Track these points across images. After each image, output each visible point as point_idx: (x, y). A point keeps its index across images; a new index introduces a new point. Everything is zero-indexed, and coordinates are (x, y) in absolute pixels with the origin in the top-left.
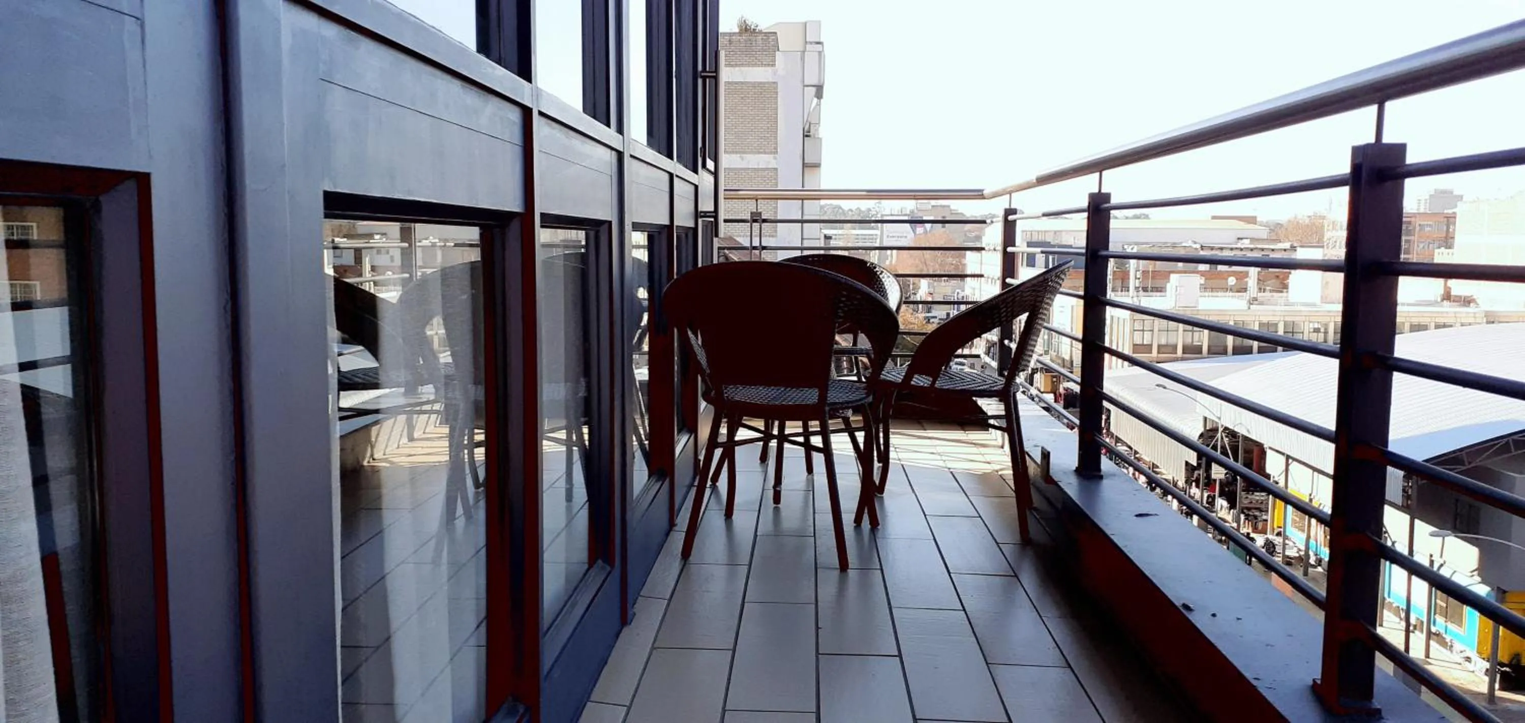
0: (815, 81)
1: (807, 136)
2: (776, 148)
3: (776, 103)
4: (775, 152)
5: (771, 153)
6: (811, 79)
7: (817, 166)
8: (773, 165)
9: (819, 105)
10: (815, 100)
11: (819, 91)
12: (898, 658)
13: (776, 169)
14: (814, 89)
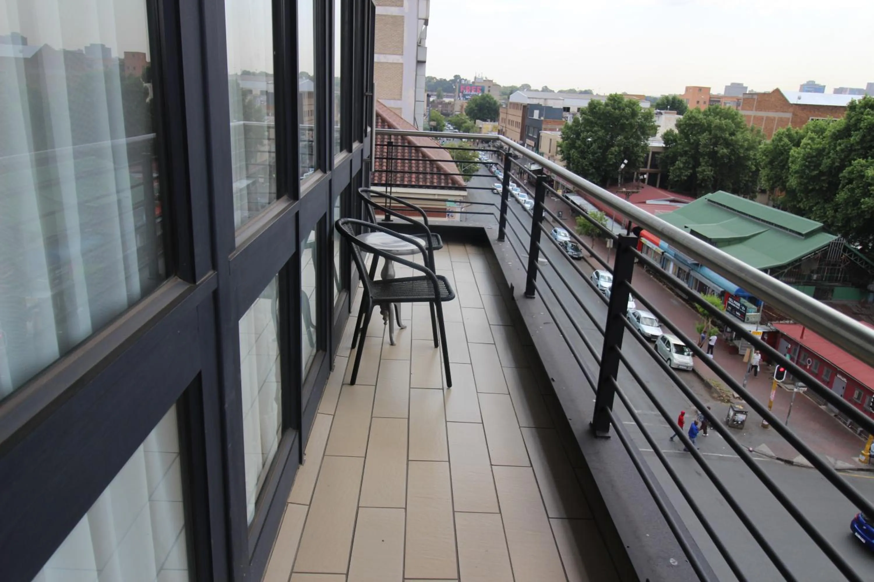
0: (424, 17)
1: (419, 46)
2: (402, 52)
3: (403, 27)
4: (402, 54)
5: (400, 55)
6: (422, 15)
7: (424, 62)
8: (401, 61)
9: (426, 29)
10: (424, 26)
11: (426, 22)
12: (442, 390)
13: (402, 64)
14: (423, 21)
